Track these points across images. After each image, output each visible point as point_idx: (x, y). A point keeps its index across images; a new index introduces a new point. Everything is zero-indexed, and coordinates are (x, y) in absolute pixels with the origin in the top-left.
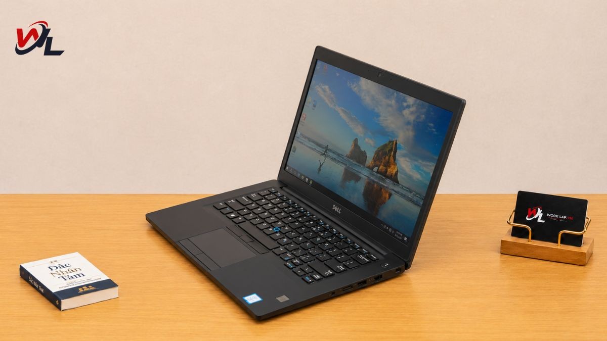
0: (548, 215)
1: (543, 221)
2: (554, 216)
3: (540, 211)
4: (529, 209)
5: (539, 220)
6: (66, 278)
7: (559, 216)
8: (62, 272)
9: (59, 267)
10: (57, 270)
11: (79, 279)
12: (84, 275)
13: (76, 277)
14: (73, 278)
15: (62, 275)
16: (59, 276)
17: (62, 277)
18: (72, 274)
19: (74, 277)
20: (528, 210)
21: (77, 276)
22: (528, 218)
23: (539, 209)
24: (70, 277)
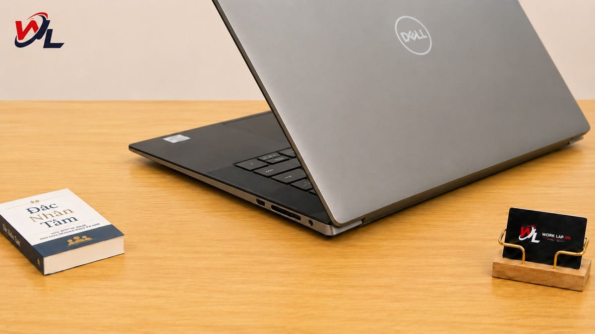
0: (544, 234)
1: (538, 242)
2: (550, 235)
3: (534, 230)
4: (522, 228)
5: (533, 241)
6: (51, 224)
7: (555, 236)
8: (46, 216)
9: (41, 209)
10: (38, 213)
11: (69, 225)
12: (76, 220)
13: (66, 223)
14: (60, 223)
15: (45, 220)
16: (41, 221)
17: (46, 223)
18: (60, 219)
19: (62, 222)
20: (520, 229)
21: (67, 221)
22: (521, 238)
23: (533, 228)
24: (56, 223)
